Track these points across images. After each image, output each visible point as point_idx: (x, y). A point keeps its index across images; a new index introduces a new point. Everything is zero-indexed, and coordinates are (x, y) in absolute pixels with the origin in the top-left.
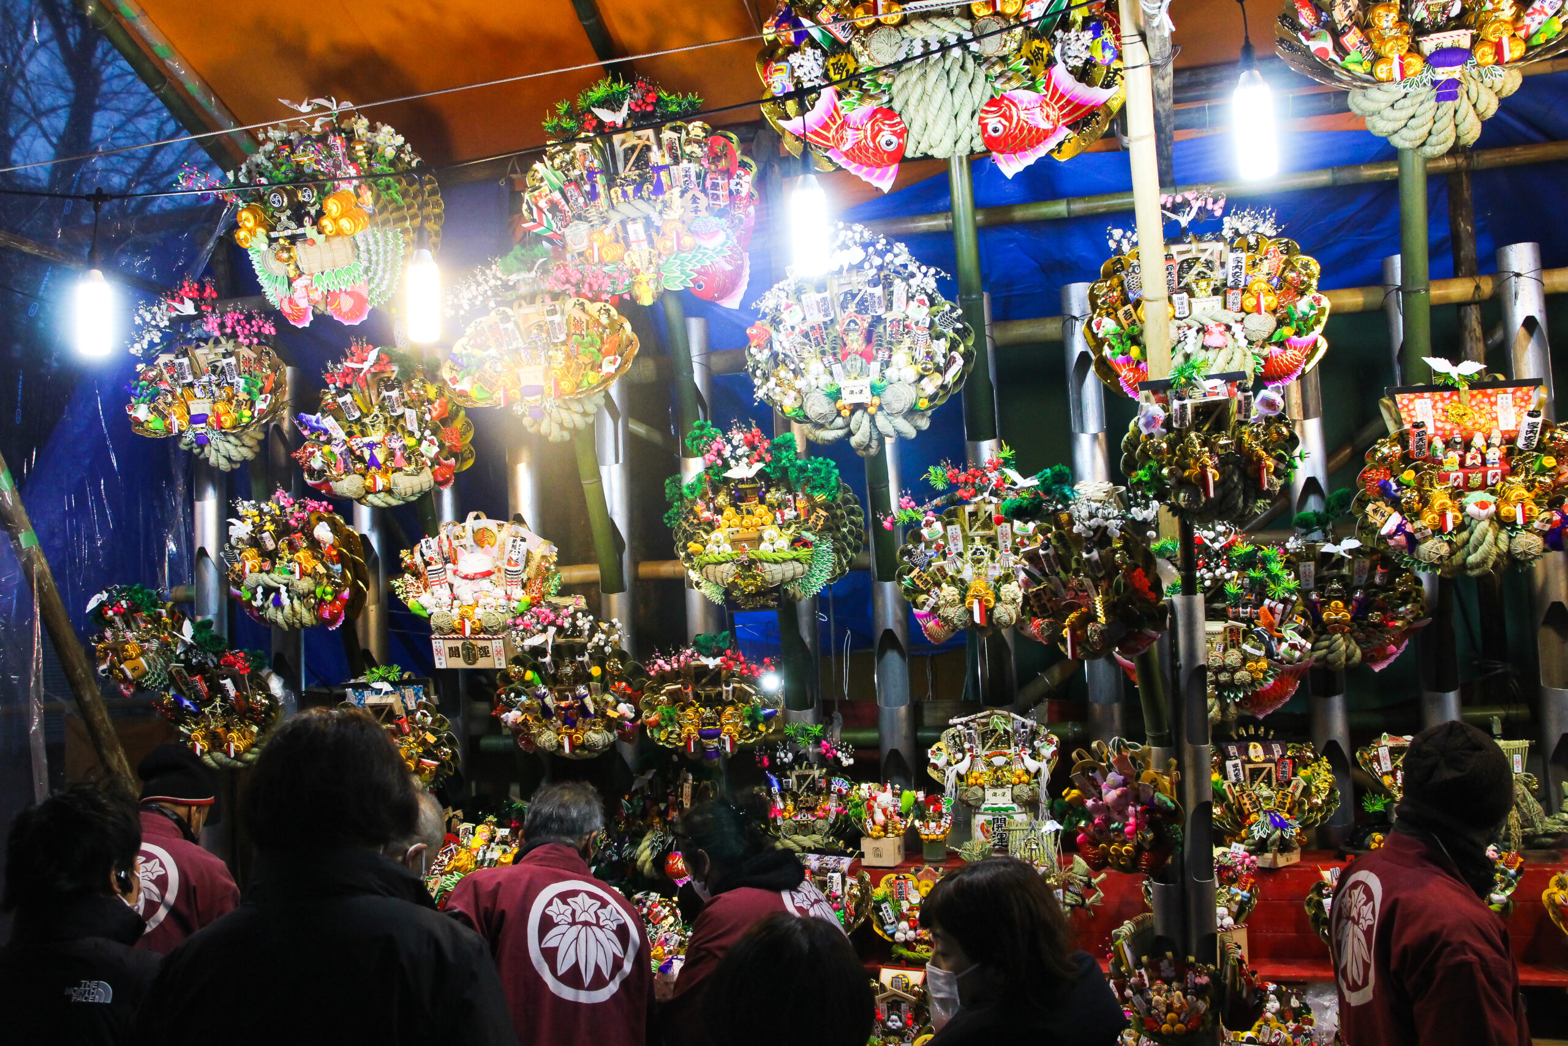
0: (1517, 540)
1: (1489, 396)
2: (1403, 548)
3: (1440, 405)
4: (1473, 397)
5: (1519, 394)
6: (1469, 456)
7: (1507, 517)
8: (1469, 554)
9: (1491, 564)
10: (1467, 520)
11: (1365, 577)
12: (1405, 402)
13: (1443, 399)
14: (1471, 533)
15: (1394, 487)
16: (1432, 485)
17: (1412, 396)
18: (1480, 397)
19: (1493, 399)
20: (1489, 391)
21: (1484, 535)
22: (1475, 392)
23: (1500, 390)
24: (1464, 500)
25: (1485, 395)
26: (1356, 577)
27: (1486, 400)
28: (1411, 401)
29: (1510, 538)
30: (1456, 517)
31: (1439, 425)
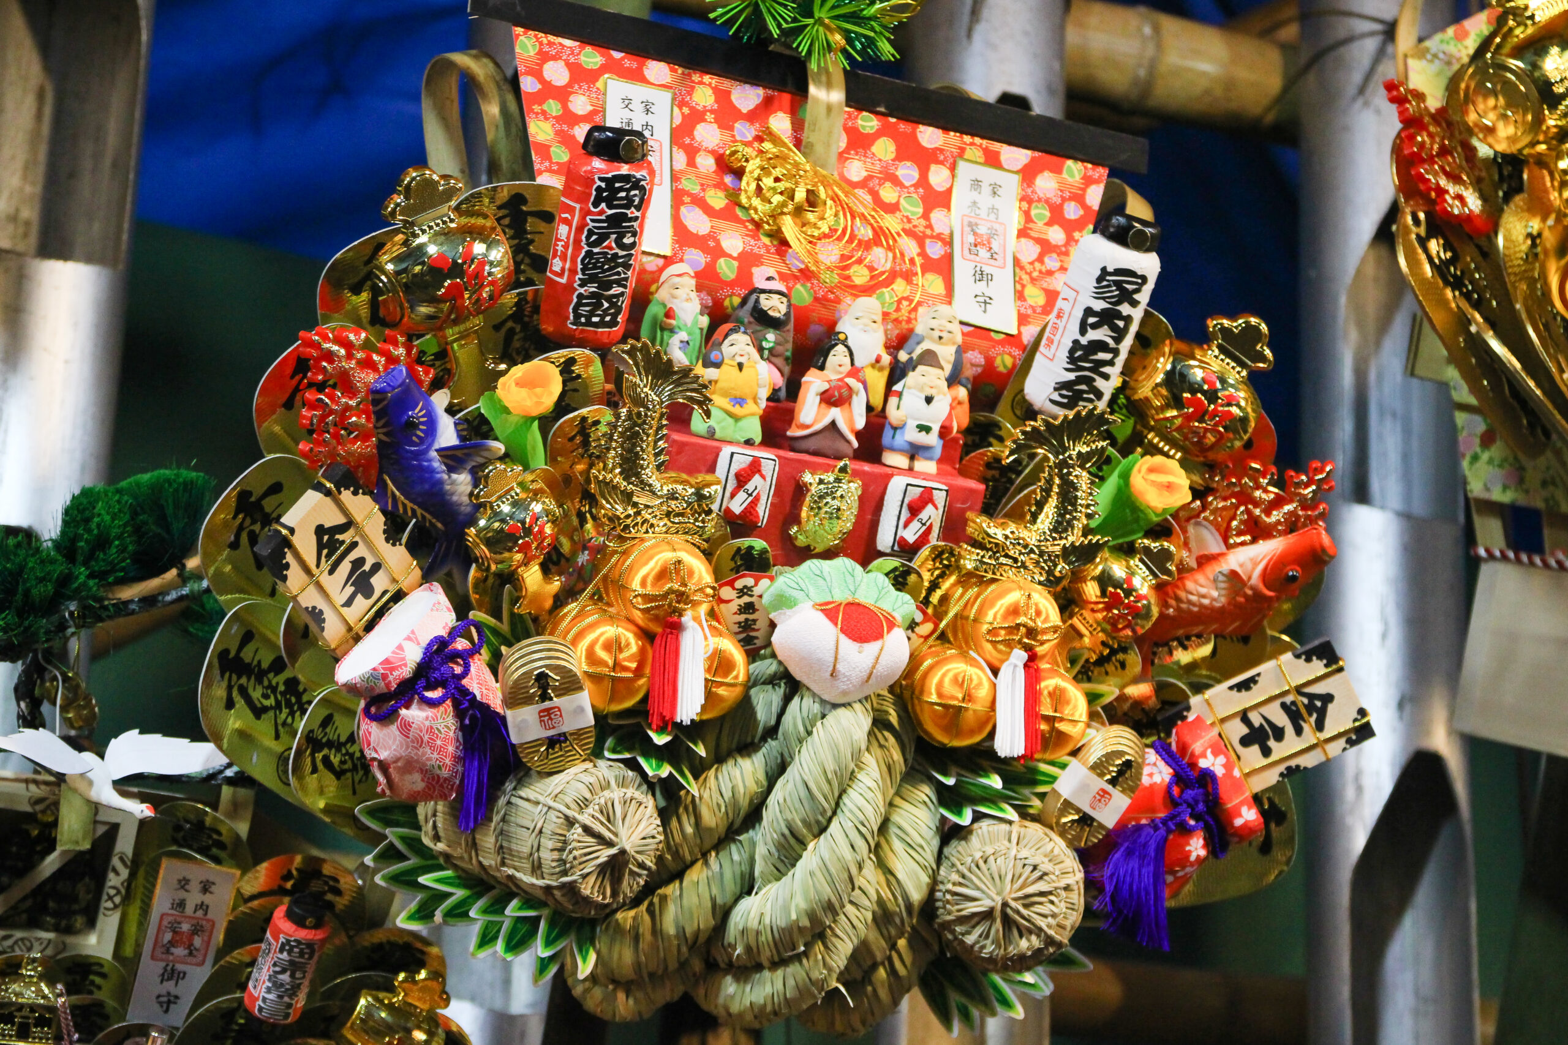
0: (974, 847)
1: (925, 158)
2: (435, 786)
3: (708, 134)
4: (859, 142)
5: (1046, 184)
6: (814, 383)
7: (952, 715)
8: (748, 887)
9: (843, 949)
10: (766, 702)
11: (199, 975)
12: (557, 73)
13: (726, 115)
14: (781, 767)
15: (447, 435)
16: (631, 467)
17: (591, 58)
18: (884, 149)
19: (938, 177)
20: (929, 136)
21: (844, 782)
22: (868, 123)
23: (975, 146)
24: (766, 589)
25: (909, 150)
26: (149, 970)
27: (908, 172)
28: (581, 76)
29: (950, 834)
30: (719, 664)
31: (697, 222)
